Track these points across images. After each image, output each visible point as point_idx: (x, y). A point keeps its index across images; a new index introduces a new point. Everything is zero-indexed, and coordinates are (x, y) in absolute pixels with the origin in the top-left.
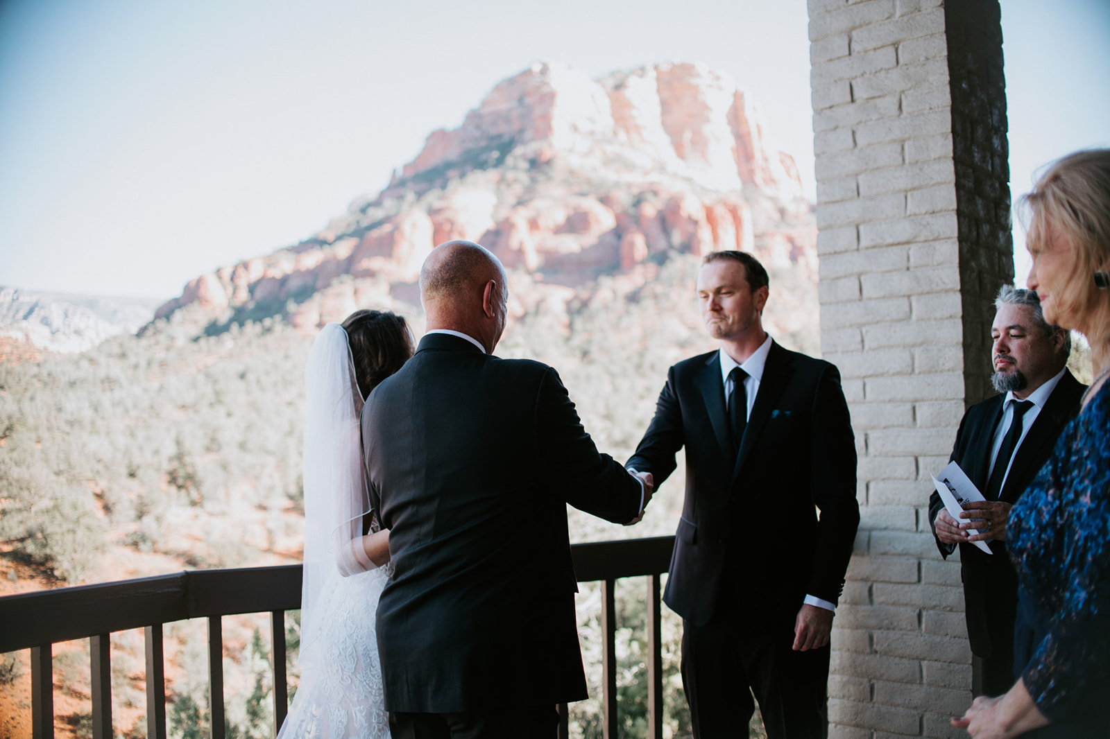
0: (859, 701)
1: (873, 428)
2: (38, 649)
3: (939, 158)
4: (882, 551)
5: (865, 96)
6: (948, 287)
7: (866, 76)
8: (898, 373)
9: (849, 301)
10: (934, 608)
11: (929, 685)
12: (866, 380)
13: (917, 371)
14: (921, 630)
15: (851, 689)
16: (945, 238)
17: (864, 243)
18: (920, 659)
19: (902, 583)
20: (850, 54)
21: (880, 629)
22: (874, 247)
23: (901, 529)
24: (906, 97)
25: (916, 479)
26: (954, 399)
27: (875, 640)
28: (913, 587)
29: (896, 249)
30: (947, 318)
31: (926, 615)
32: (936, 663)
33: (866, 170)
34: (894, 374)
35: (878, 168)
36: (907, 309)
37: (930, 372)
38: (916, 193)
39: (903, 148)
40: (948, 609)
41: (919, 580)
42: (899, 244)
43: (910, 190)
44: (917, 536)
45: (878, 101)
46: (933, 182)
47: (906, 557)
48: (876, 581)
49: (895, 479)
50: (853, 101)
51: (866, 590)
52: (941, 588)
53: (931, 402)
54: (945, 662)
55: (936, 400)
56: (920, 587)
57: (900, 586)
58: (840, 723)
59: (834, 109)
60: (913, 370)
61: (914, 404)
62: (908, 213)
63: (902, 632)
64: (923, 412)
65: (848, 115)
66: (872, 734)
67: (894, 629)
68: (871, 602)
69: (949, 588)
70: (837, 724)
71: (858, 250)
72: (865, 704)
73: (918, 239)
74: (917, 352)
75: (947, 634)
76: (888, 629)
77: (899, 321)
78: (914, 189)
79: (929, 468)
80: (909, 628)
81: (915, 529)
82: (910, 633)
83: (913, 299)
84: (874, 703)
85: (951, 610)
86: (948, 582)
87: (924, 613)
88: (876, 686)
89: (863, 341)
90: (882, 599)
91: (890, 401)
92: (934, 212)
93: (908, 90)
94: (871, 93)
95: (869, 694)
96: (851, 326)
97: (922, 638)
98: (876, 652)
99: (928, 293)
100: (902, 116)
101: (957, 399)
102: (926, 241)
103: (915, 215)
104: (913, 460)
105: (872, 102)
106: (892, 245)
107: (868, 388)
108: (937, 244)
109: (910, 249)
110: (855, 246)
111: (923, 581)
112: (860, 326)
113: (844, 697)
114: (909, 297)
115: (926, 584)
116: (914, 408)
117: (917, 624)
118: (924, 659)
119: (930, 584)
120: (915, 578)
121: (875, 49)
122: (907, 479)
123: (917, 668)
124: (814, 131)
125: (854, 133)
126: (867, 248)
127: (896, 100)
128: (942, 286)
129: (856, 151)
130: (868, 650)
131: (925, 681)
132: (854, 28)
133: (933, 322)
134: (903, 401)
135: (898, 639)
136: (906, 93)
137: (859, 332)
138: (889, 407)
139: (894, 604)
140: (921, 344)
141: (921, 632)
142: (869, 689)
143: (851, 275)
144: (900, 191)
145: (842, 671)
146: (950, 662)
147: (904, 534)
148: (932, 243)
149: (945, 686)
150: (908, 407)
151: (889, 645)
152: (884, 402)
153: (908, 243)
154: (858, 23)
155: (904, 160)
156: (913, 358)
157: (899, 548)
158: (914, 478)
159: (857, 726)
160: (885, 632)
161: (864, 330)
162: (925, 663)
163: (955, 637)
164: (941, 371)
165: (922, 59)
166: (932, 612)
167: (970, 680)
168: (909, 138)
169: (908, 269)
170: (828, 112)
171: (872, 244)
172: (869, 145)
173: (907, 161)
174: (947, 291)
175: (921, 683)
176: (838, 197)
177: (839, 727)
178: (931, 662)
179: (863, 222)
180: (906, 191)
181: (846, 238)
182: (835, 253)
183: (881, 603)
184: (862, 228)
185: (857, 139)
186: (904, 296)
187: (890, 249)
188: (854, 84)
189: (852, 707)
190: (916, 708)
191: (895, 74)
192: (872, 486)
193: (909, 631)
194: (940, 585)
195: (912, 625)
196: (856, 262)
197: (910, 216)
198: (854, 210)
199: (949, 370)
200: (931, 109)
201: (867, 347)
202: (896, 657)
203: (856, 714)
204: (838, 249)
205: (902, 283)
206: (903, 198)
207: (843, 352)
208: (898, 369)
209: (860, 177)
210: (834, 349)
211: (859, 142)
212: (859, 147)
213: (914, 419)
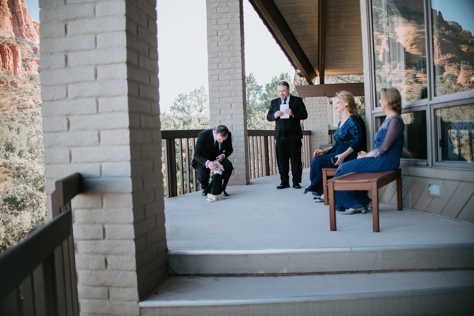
1: (222, 109)
5: (221, 35)
7: (221, 30)
9: (216, 81)
11: (236, 164)
13: (232, 96)
20: (217, 24)
22: (222, 69)
24: (230, 36)
29: (227, 70)
35: (223, 51)
36: (230, 83)
37: (235, 97)
38: (232, 58)
39: (229, 48)
45: (224, 36)
50: (217, 35)
53: (235, 103)
59: (213, 36)
60: (231, 96)
65: (216, 38)
71: (218, 69)
74: (232, 92)
77: (228, 85)
78: (232, 57)
83: (231, 81)
85: (240, 147)
89: (219, 89)
91: (226, 103)
92: (236, 62)
94: (222, 34)
96: (216, 86)
99: (234, 80)
102: (234, 68)
103: (232, 62)
104: (231, 115)
106: (226, 69)
107: (220, 100)
108: (237, 69)
110: (217, 68)
112: (218, 86)
114: (230, 80)
116: (231, 104)
118: (234, 158)
121: (223, 24)
122: (230, 120)
123: (233, 161)
124: (207, 41)
125: (218, 43)
126: (220, 69)
127: (228, 36)
129: (218, 47)
131: (235, 163)
132: (218, 19)
133: (236, 86)
134: (229, 103)
143: (217, 75)
144: (228, 57)
146: (240, 158)
150: (230, 104)
152: (224, 103)
153: (230, 68)
154: (219, 17)
155: (229, 50)
161: (219, 87)
162: (234, 159)
163: (241, 153)
164: (238, 96)
165: (235, 28)
166: (236, 148)
167: (245, 161)
168: (231, 46)
170: (211, 37)
171: (221, 68)
172: (221, 46)
173: (230, 50)
174: (239, 79)
176: (213, 57)
179: (219, 63)
181: (215, 66)
184: (219, 64)
188: (218, 31)
191: (228, 31)
192: (221, 122)
196: (218, 72)
198: (217, 60)
200: (236, 40)
204: (213, 69)
205: (229, 77)
207: (214, 92)
208: (228, 96)
209: (219, 53)
210: (212, 91)
211: (219, 45)
212: (219, 46)
213: (231, 107)
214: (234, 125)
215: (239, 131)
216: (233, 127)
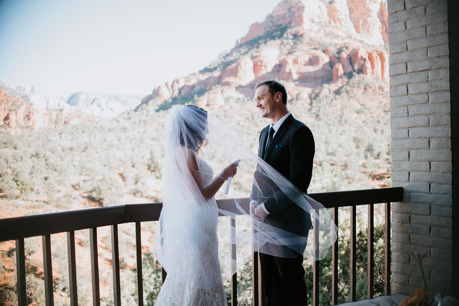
0: (404, 264)
1: (412, 149)
2: (69, 233)
3: (442, 33)
4: (415, 201)
5: (410, 7)
6: (445, 89)
8: (423, 126)
9: (403, 95)
10: (436, 226)
11: (434, 258)
12: (409, 129)
13: (431, 125)
14: (431, 235)
15: (401, 259)
16: (443, 68)
17: (409, 71)
18: (430, 247)
19: (423, 215)
21: (413, 234)
22: (413, 72)
23: (423, 192)
24: (428, 7)
25: (430, 171)
26: (446, 137)
27: (411, 238)
28: (427, 217)
29: (422, 73)
30: (444, 102)
31: (433, 229)
32: (437, 249)
33: (410, 39)
34: (421, 126)
35: (415, 38)
36: (427, 99)
37: (436, 126)
38: (431, 48)
39: (426, 29)
40: (442, 226)
41: (430, 214)
42: (424, 71)
43: (429, 47)
44: (429, 195)
45: (416, 9)
46: (439, 43)
47: (425, 204)
48: (412, 214)
49: (421, 171)
50: (405, 9)
51: (408, 217)
52: (439, 217)
53: (437, 138)
54: (440, 249)
55: (438, 137)
56: (430, 217)
57: (422, 216)
58: (396, 272)
59: (397, 13)
60: (429, 125)
61: (429, 139)
62: (428, 57)
63: (422, 235)
64: (433, 143)
65: (403, 15)
66: (409, 277)
67: (419, 234)
68: (410, 222)
69: (443, 217)
70: (395, 273)
71: (407, 73)
72: (406, 265)
73: (432, 69)
74: (431, 117)
75: (442, 237)
76: (417, 234)
77: (423, 103)
78: (430, 47)
79: (435, 166)
80: (425, 234)
81: (429, 192)
82: (426, 236)
83: (430, 94)
84: (410, 265)
85: (443, 227)
86: (442, 215)
87: (432, 228)
88: (411, 257)
89: (408, 112)
90: (414, 221)
91: (419, 138)
92: (439, 57)
93: (428, 4)
94: (413, 5)
95: (408, 261)
96: (403, 106)
97: (431, 239)
98: (412, 243)
99: (436, 92)
100: (426, 15)
101: (448, 137)
102: (435, 69)
103: (431, 58)
104: (428, 163)
105: (413, 9)
106: (421, 71)
107: (410, 132)
108: (440, 71)
109: (428, 73)
110: (405, 72)
111: (432, 215)
112: (407, 106)
113: (398, 262)
114: (428, 93)
115: (433, 215)
116: (429, 141)
117: (429, 232)
118: (431, 247)
119: (434, 215)
120: (428, 213)
122: (426, 171)
123: (429, 251)
125: (405, 23)
126: (410, 73)
127: (423, 8)
128: (442, 89)
129: (406, 31)
130: (408, 242)
131: (432, 256)
133: (438, 104)
134: (424, 138)
135: (421, 238)
136: (428, 5)
137: (406, 108)
138: (419, 140)
139: (419, 224)
140: (433, 114)
141: (430, 236)
142: (408, 259)
143: (404, 84)
144: (425, 48)
145: (397, 250)
146: (443, 249)
147: (424, 194)
148: (438, 70)
149: (440, 259)
150: (427, 140)
151: (417, 241)
152: (417, 138)
153: (428, 70)
155: (426, 34)
156: (429, 120)
157: (422, 200)
158: (429, 171)
159: (403, 274)
160: (416, 235)
161: (409, 108)
162: (432, 249)
163: (445, 239)
164: (441, 125)
166: (435, 227)
167: (451, 257)
168: (429, 25)
169: (428, 81)
170: (395, 14)
172: (412, 28)
173: (428, 35)
174: (444, 91)
175: (430, 257)
176: (398, 51)
177: (396, 274)
178: (434, 248)
179: (409, 62)
180: (427, 48)
181: (402, 68)
182: (397, 75)
183: (414, 223)
184: (408, 64)
185: (407, 26)
186: (426, 93)
187: (420, 73)
189: (401, 266)
190: (428, 267)
192: (411, 173)
193: (426, 235)
194: (439, 216)
195: (427, 233)
196: (406, 79)
197: (429, 58)
198: (405, 56)
199: (444, 125)
200: (439, 11)
201: (410, 115)
202: (420, 246)
203: (403, 269)
204: (398, 73)
205: (425, 87)
206: (426, 51)
207: (400, 117)
208: (423, 124)
209: (408, 42)
210: (396, 116)
211: (407, 27)
212: (407, 29)
213: (429, 146)
214: (432, 182)
215: (443, 194)
216: (431, 185)
